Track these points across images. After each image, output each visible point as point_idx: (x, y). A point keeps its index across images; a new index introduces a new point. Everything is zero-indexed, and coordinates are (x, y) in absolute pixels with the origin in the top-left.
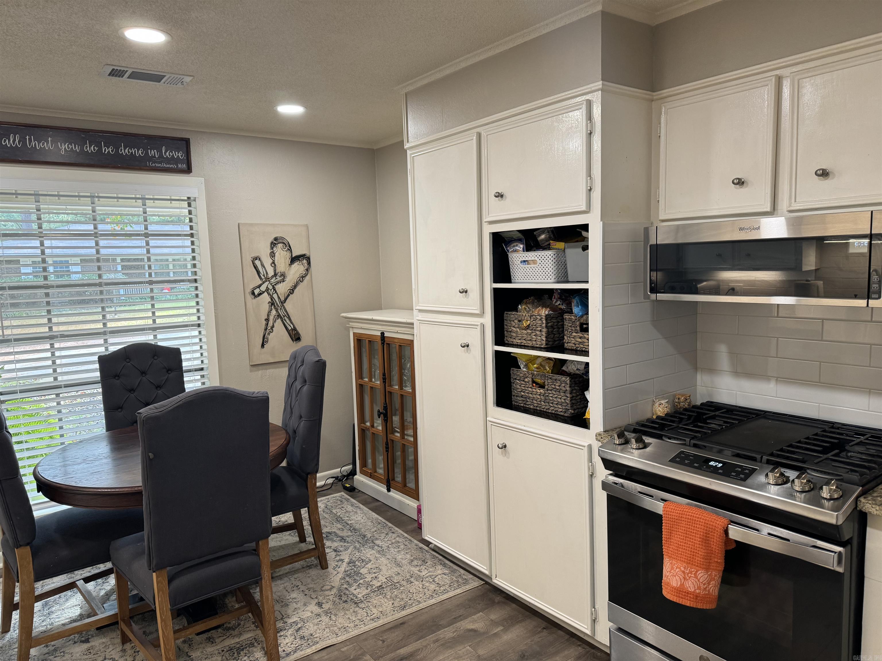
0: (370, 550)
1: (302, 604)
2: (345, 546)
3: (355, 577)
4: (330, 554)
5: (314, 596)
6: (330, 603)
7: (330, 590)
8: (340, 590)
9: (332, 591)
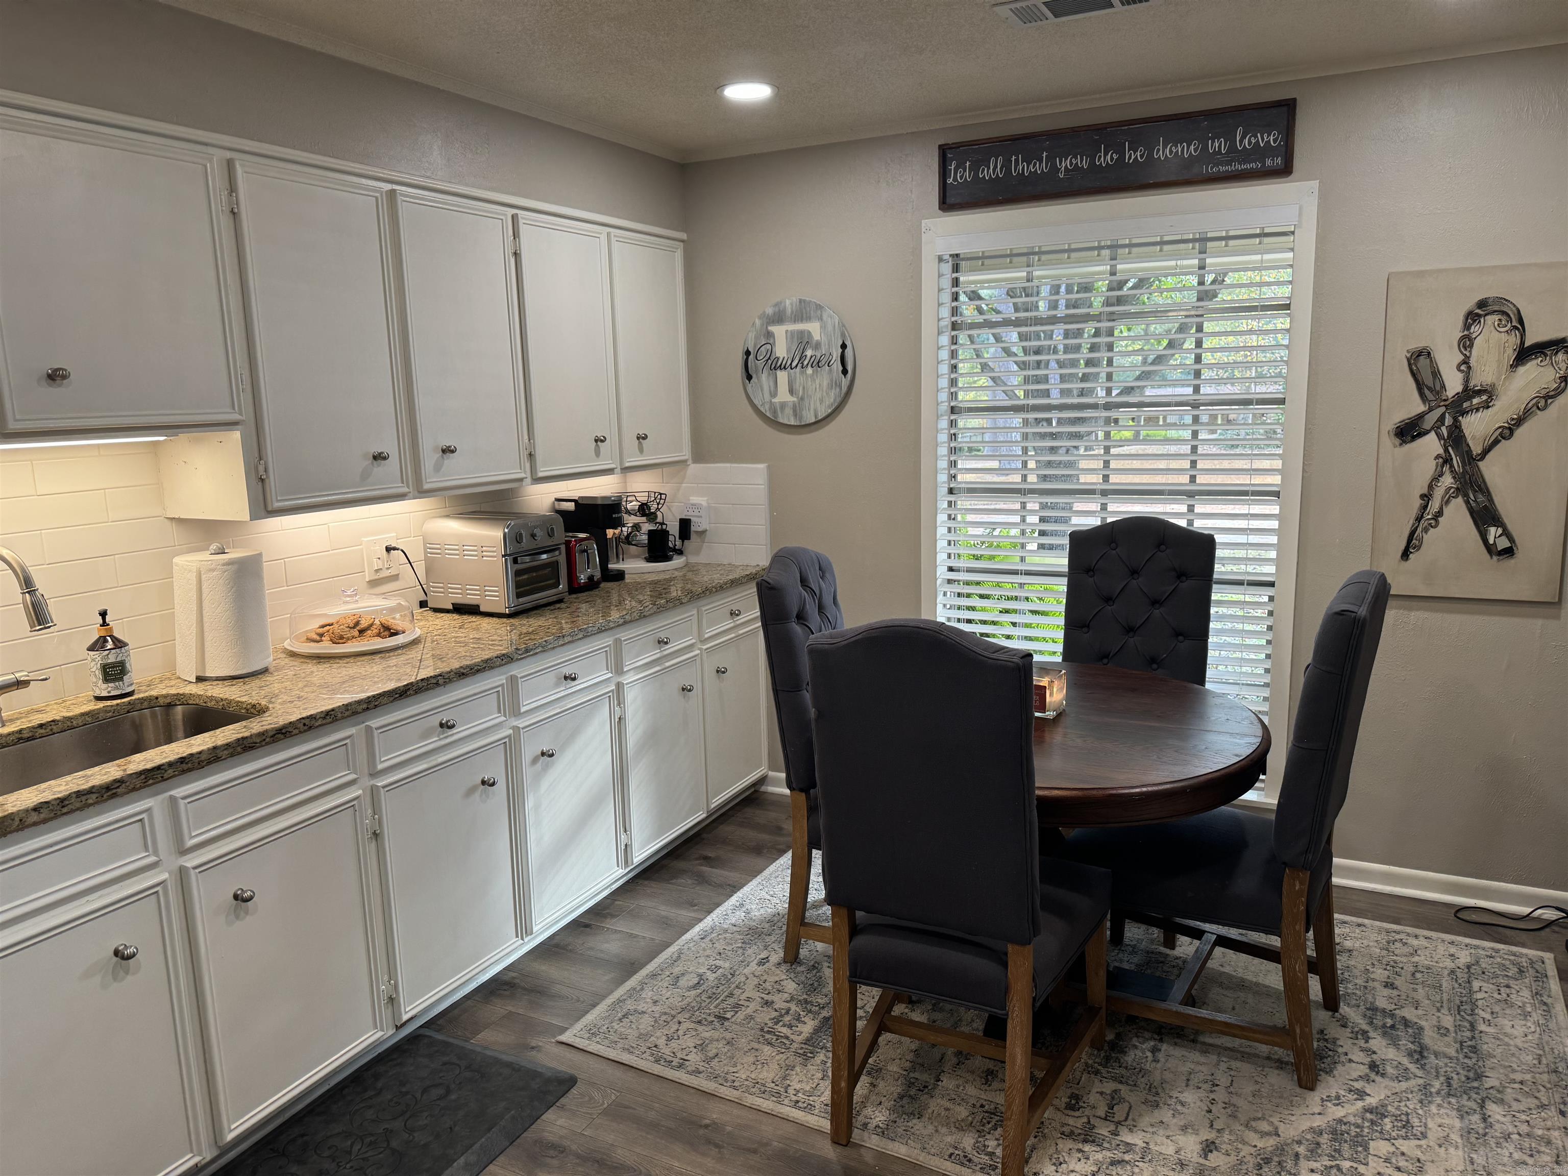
0: (1454, 1113)
1: (1182, 1123)
2: (1406, 1069)
3: (1346, 1146)
4: (1354, 1065)
5: (1218, 1125)
6: (1232, 1159)
7: (1264, 1134)
8: (1280, 1149)
9: (1264, 1140)
